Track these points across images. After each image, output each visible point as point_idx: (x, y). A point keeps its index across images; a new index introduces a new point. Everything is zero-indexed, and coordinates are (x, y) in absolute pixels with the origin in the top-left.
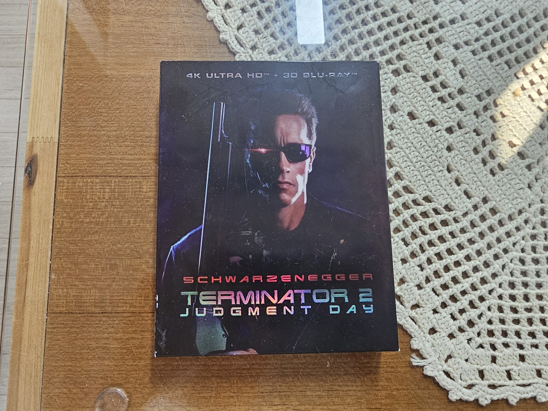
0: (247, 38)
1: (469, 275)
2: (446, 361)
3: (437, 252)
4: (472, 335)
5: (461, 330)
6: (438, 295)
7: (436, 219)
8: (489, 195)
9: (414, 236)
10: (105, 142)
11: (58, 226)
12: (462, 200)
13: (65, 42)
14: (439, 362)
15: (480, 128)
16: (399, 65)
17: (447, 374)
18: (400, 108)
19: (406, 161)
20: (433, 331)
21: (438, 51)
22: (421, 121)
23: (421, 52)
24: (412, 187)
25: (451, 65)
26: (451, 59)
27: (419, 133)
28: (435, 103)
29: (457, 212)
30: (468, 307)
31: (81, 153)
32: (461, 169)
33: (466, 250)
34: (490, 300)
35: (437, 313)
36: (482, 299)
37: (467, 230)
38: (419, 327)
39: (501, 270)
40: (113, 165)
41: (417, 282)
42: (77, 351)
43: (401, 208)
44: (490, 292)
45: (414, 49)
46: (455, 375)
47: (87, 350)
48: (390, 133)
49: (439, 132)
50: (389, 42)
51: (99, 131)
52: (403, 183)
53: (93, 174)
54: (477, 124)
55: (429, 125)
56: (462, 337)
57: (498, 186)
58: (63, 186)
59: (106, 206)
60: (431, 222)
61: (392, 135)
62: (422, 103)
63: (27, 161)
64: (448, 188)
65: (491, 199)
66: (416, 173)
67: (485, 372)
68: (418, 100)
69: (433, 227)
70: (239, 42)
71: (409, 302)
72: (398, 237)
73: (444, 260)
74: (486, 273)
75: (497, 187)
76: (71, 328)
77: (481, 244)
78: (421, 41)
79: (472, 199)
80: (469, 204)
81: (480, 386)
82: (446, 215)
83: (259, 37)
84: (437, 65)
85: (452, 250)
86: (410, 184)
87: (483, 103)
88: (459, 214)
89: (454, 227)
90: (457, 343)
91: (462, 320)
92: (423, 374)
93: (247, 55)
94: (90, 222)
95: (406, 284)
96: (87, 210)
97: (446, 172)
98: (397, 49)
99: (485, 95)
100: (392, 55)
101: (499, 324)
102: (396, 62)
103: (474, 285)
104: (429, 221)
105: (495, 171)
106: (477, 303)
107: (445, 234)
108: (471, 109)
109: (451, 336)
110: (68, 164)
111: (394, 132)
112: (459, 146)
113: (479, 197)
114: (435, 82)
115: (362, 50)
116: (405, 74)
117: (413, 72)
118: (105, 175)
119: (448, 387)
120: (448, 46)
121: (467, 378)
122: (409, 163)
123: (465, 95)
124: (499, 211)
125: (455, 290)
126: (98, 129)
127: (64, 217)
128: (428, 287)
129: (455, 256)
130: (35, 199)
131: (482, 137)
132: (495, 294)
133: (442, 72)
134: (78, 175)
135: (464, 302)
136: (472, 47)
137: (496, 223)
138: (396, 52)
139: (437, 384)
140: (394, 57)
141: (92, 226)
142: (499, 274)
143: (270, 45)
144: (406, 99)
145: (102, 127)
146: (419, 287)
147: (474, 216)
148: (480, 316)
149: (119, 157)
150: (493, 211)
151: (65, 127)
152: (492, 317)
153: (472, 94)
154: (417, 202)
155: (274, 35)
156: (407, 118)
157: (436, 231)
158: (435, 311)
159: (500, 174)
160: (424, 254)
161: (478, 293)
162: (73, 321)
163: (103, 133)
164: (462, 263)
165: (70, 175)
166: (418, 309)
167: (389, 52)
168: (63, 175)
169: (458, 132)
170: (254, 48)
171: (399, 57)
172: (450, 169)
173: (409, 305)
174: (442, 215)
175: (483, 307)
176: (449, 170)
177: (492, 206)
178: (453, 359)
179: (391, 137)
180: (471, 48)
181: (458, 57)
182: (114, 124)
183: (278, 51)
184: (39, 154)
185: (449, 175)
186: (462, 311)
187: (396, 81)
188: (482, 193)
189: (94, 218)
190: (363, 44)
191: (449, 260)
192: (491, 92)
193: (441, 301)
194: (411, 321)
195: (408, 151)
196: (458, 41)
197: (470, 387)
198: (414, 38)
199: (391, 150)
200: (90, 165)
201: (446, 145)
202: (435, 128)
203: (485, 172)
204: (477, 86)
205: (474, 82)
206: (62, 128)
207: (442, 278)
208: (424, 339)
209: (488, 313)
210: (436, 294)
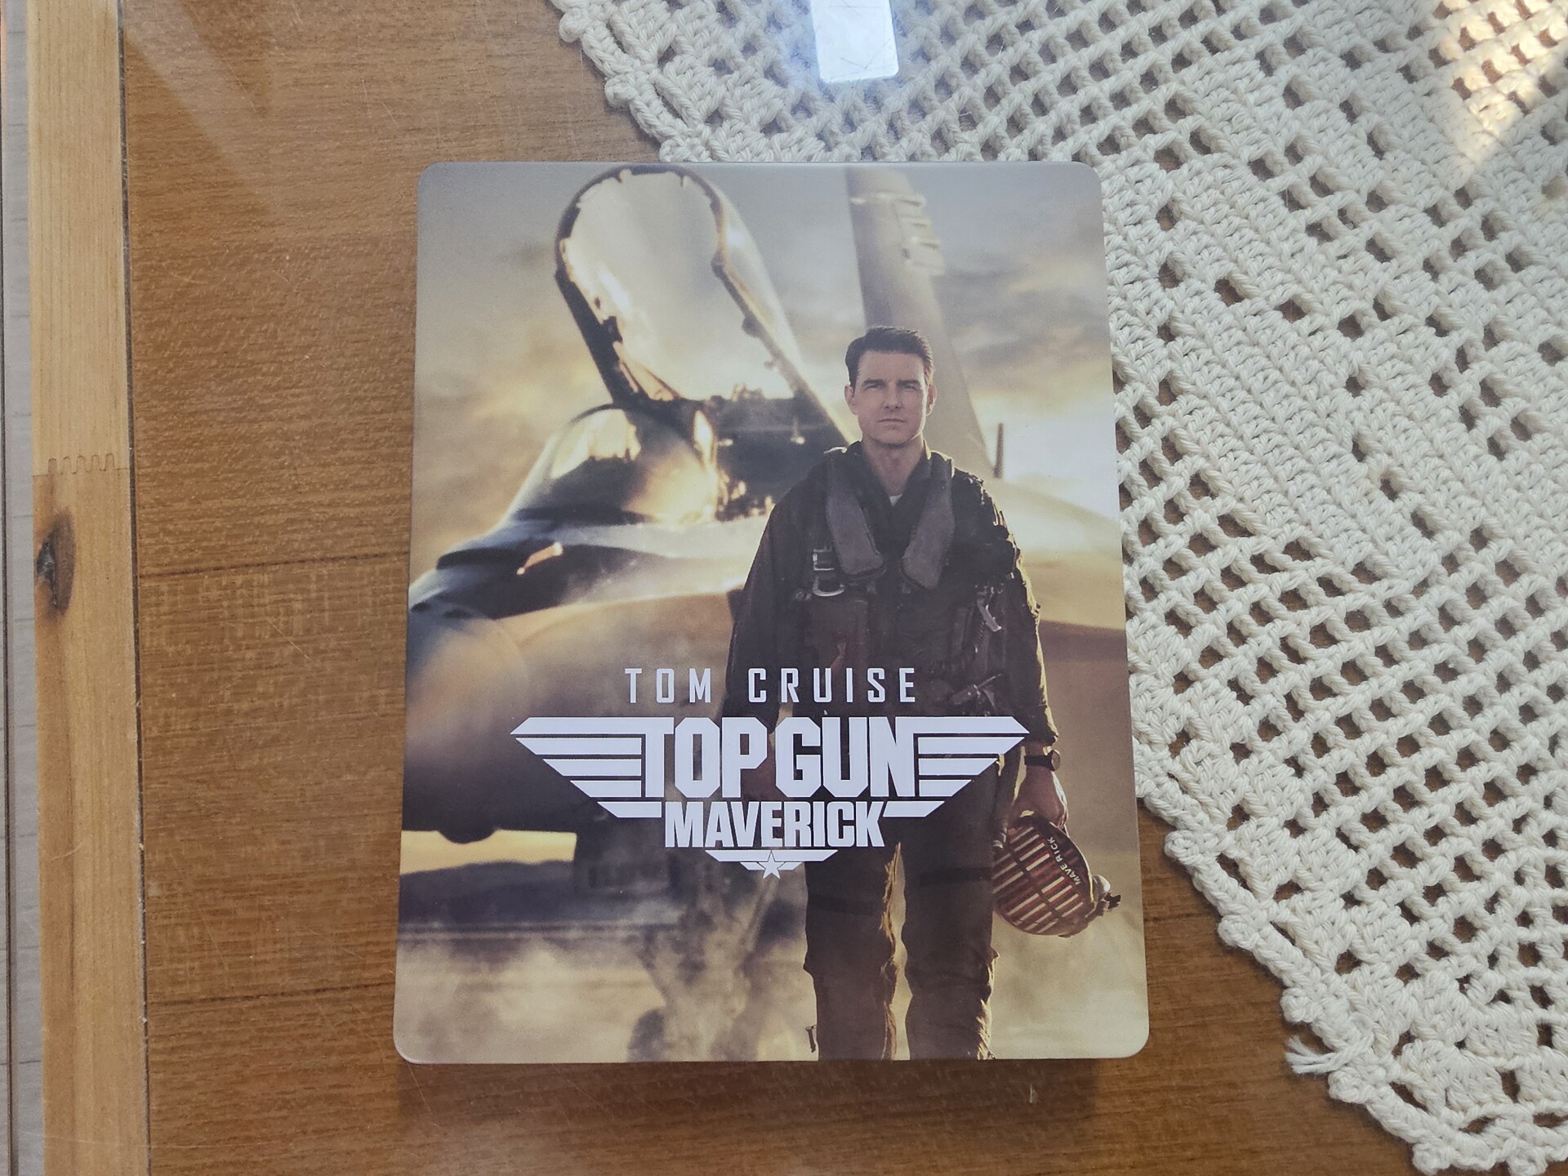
0: (691, 87)
1: (1446, 776)
2: (1397, 1052)
3: (1343, 712)
4: (1471, 965)
5: (1437, 951)
6: (1356, 849)
7: (1332, 611)
8: (1492, 522)
9: (1266, 669)
10: (277, 456)
11: (155, 733)
12: (1407, 544)
13: (124, 149)
14: (1375, 1059)
15: (1445, 310)
16: (1176, 133)
17: (1404, 1092)
18: (1189, 268)
19: (1222, 436)
20: (1348, 962)
21: (1295, 78)
22: (1260, 303)
23: (1242, 85)
24: (1248, 514)
25: (1340, 116)
26: (1338, 100)
27: (1256, 344)
28: (1298, 246)
29: (1395, 581)
30: (1454, 878)
31: (206, 498)
32: (1398, 446)
33: (1431, 699)
34: (1520, 851)
35: (1358, 903)
36: (1493, 849)
37: (1431, 637)
38: (1305, 952)
39: (1546, 754)
40: (307, 525)
41: (1287, 813)
42: (250, 1117)
43: (1219, 585)
44: (1518, 825)
45: (1219, 77)
46: (1429, 1093)
47: (280, 1109)
48: (1165, 352)
49: (1319, 336)
50: (1140, 64)
51: (255, 421)
52: (1219, 506)
53: (249, 560)
54: (1436, 300)
55: (1285, 316)
56: (1441, 974)
57: (1518, 489)
58: (158, 605)
59: (296, 656)
60: (1317, 621)
61: (1171, 357)
62: (1259, 247)
63: (38, 534)
64: (1361, 509)
65: (1501, 531)
66: (1258, 470)
67: (1523, 1079)
68: (1245, 240)
69: (1322, 635)
70: (667, 104)
71: (1267, 878)
72: (1216, 676)
73: (1366, 738)
74: (1500, 766)
75: (1515, 494)
76: (225, 1045)
77: (1477, 678)
78: (1240, 49)
79: (1439, 537)
80: (1430, 554)
81: (1510, 1123)
82: (1361, 596)
83: (730, 83)
84: (1295, 124)
85: (1387, 703)
86: (1240, 506)
87: (1451, 232)
88: (1401, 587)
89: (1391, 631)
90: (1428, 994)
91: (1438, 921)
92: (1328, 1098)
93: (697, 141)
94: (253, 713)
95: (1253, 822)
96: (240, 675)
97: (1350, 459)
98: (1166, 81)
99: (1454, 206)
100: (1151, 102)
101: (1555, 922)
102: (1165, 122)
103: (1467, 806)
104: (1309, 618)
105: (1502, 443)
106: (1480, 862)
107: (1361, 655)
108: (1414, 254)
109: (1407, 973)
110: (169, 533)
111: (1177, 345)
112: (1384, 374)
113: (1460, 531)
114: (1293, 176)
115: (1056, 96)
116: (1197, 161)
117: (1220, 150)
118: (286, 557)
119: (1410, 1133)
120: (1324, 60)
121: (1467, 1102)
122: (1233, 442)
123: (1392, 209)
124: (1526, 570)
125: (1408, 826)
126: (253, 415)
127: (170, 703)
128: (1322, 828)
129: (1401, 721)
130: (76, 654)
131: (1455, 339)
132: (1533, 830)
133: (1312, 143)
134: (203, 565)
135: (1438, 863)
136: (1400, 54)
137: (1520, 606)
138: (1163, 93)
139: (1375, 1126)
140: (1159, 108)
141: (260, 722)
142: (1540, 765)
143: (768, 105)
144: (1206, 239)
145: (263, 409)
146: (1295, 827)
147: (1450, 590)
148: (1492, 903)
149: (325, 498)
150: (1509, 570)
151: (147, 419)
152: (1529, 904)
153: (1414, 206)
154: (1267, 559)
155: (776, 71)
156: (1214, 298)
157: (1333, 648)
158: (1351, 900)
159: (1520, 452)
160: (1302, 722)
161: (1480, 831)
162: (229, 1023)
163: (266, 426)
164: (1421, 741)
165: (176, 568)
166: (1296, 898)
167: (1142, 94)
168: (157, 570)
169: (1379, 331)
170: (715, 117)
171: (1175, 109)
172: (1362, 448)
173: (1266, 888)
174: (1349, 597)
175: (1499, 873)
176: (1360, 453)
177: (1502, 555)
178: (1418, 1044)
179: (1169, 365)
180: (1398, 59)
181: (1361, 93)
182: (298, 396)
183: (792, 121)
184: (73, 511)
185: (1360, 469)
186: (1434, 893)
187: (1170, 186)
188: (1469, 516)
189: (264, 696)
190: (1058, 76)
191: (1382, 736)
192: (1471, 193)
193: (1367, 866)
194: (1279, 936)
195: (1225, 404)
196: (1357, 39)
197: (1479, 1126)
198: (1215, 42)
199: (1174, 405)
200: (235, 532)
201: (1344, 374)
202: (1304, 324)
203: (1473, 450)
204: (1427, 178)
205: (1417, 166)
206: (140, 423)
207: (1363, 795)
208: (1322, 988)
209: (1518, 891)
210: (1350, 846)
